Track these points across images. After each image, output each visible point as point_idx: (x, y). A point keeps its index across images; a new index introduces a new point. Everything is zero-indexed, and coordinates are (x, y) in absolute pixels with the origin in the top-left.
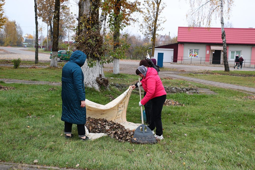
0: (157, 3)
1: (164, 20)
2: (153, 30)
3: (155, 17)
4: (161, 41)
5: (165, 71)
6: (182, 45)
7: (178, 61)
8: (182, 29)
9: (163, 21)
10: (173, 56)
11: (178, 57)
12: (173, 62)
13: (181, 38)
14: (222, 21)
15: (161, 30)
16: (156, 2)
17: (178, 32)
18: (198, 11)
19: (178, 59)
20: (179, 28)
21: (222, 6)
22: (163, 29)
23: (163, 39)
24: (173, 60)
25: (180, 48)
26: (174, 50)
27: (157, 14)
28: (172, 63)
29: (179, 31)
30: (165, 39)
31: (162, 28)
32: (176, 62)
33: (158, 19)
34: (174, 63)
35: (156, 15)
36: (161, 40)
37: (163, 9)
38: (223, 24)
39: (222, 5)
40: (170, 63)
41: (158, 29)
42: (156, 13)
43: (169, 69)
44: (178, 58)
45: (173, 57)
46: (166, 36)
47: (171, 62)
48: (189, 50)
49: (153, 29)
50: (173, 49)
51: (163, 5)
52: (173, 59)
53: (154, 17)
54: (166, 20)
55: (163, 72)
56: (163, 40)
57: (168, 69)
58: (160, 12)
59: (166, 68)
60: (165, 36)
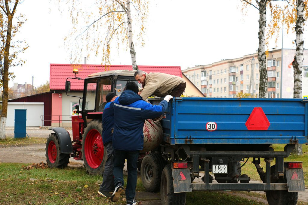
0: (7, 14)
1: (23, 46)
2: (3, 66)
3: (5, 40)
4: (20, 93)
5: (31, 145)
6: (59, 94)
7: (53, 124)
8: (57, 67)
9: (22, 48)
10: (43, 115)
11: (52, 116)
12: (44, 125)
13: (55, 84)
14: (132, 49)
15: (20, 66)
16: (5, 11)
17: (51, 72)
18: (86, 33)
19: (52, 120)
20: (52, 65)
21: (130, 23)
22: (23, 64)
23: (22, 90)
24: (43, 122)
25: (55, 101)
26: (44, 105)
27: (9, 34)
28: (42, 128)
29: (53, 70)
30: (25, 89)
31: (21, 62)
32: (50, 125)
33: (11, 45)
34: (45, 127)
35: (6, 37)
36: (18, 92)
37: (20, 25)
38: (135, 55)
39: (129, 20)
40: (38, 128)
41: (12, 64)
42: (6, 32)
43: (39, 140)
44: (53, 118)
45: (43, 117)
46: (27, 85)
47: (41, 125)
48: (71, 104)
49: (3, 63)
50: (43, 103)
51: (20, 18)
52: (43, 120)
53: (3, 41)
54: (27, 46)
55: (28, 148)
56: (22, 92)
57: (36, 140)
58: (14, 32)
59: (32, 138)
60: (25, 85)
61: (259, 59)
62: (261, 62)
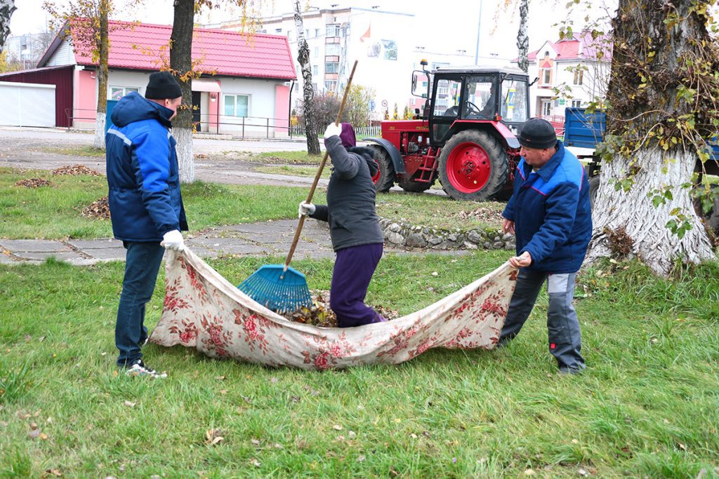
6: (92, 73)
19: (74, 117)
26: (56, 90)
48: (110, 91)
50: (54, 86)
61: (520, 46)
62: (522, 51)
